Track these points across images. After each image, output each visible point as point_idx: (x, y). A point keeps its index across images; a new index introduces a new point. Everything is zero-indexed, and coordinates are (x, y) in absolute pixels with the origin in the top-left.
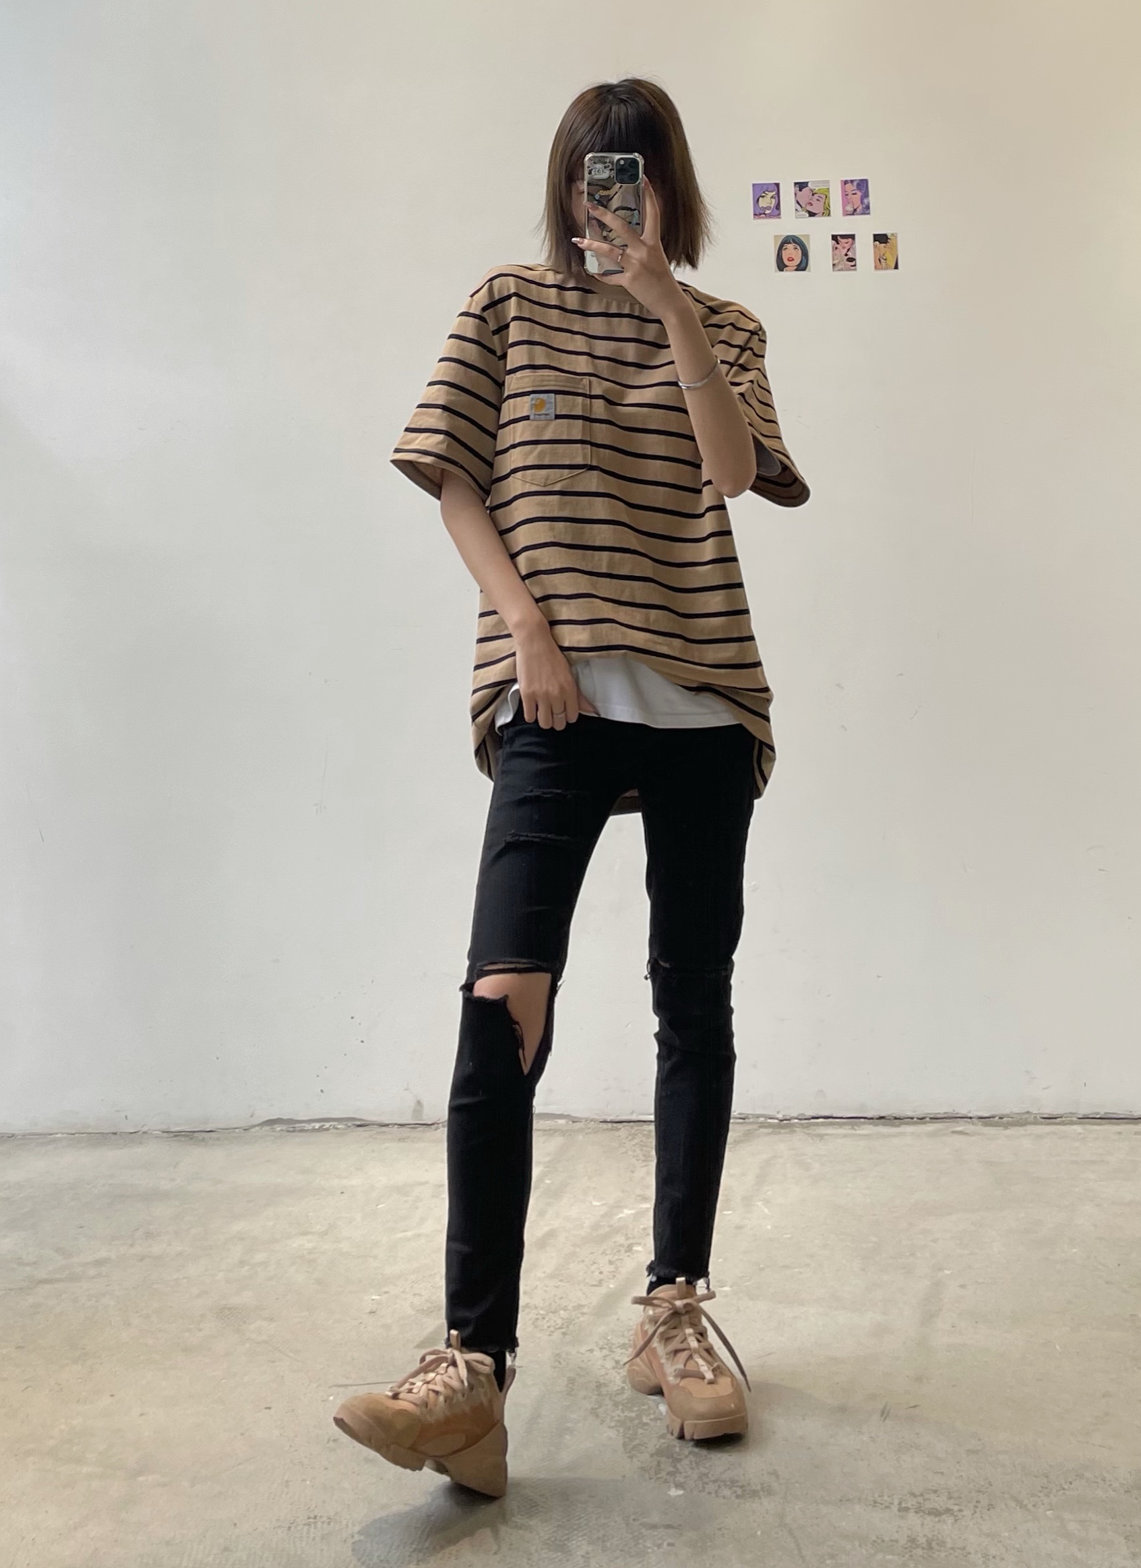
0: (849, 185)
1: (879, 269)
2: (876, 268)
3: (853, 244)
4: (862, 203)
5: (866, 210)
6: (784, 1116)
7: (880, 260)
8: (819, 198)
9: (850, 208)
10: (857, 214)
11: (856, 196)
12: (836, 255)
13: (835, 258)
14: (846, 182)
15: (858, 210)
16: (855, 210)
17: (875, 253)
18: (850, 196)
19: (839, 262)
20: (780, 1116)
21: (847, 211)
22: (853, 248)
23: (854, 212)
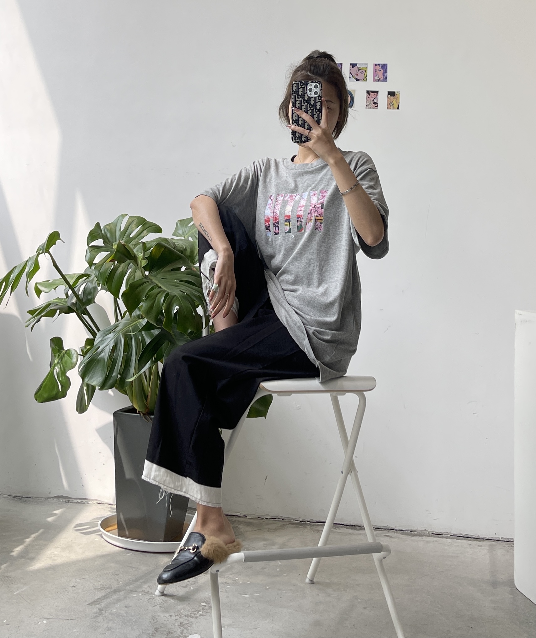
0: (378, 66)
1: (389, 109)
2: (388, 108)
3: (377, 96)
4: (383, 76)
5: (385, 79)
6: (302, 520)
7: (390, 104)
8: (362, 72)
9: (377, 78)
10: (380, 81)
11: (380, 72)
12: (368, 100)
13: (368, 102)
14: (376, 65)
15: (381, 79)
16: (380, 79)
17: (388, 100)
18: (378, 71)
19: (369, 104)
20: (301, 520)
21: (375, 79)
22: (377, 98)
23: (379, 80)
